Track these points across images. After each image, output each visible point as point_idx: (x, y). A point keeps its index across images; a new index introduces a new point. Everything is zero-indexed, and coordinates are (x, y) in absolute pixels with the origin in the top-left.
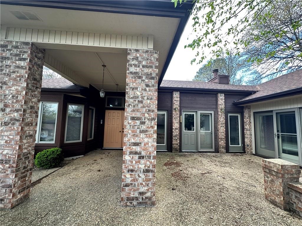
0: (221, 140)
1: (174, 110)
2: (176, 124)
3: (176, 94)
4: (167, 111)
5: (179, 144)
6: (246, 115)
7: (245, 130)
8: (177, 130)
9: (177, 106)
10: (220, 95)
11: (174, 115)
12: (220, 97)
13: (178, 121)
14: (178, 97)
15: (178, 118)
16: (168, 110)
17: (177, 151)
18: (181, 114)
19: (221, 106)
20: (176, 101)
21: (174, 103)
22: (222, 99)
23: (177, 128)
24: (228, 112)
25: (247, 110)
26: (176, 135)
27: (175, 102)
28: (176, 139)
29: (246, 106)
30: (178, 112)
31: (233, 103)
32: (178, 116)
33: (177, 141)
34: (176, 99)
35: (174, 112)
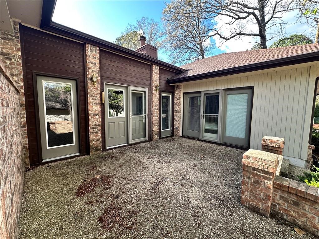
0: (155, 126)
1: (89, 81)
2: (94, 107)
3: (92, 51)
4: (74, 82)
5: (101, 139)
6: (177, 95)
7: (175, 112)
8: (97, 117)
9: (96, 74)
10: (155, 68)
11: (91, 90)
12: (155, 70)
13: (98, 101)
14: (96, 57)
15: (99, 96)
16: (76, 81)
17: (99, 150)
18: (102, 90)
19: (155, 82)
20: (92, 63)
21: (90, 68)
22: (157, 73)
23: (97, 112)
24: (162, 91)
25: (178, 90)
26: (96, 125)
27: (91, 65)
28: (96, 132)
29: (178, 85)
30: (97, 86)
31: (166, 81)
32: (98, 91)
33: (97, 136)
34: (94, 61)
35: (89, 85)
